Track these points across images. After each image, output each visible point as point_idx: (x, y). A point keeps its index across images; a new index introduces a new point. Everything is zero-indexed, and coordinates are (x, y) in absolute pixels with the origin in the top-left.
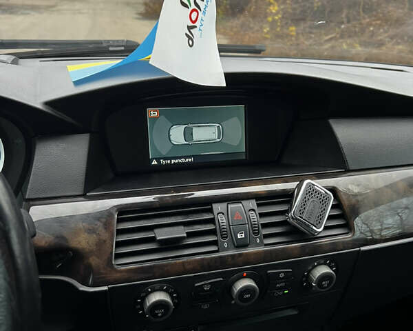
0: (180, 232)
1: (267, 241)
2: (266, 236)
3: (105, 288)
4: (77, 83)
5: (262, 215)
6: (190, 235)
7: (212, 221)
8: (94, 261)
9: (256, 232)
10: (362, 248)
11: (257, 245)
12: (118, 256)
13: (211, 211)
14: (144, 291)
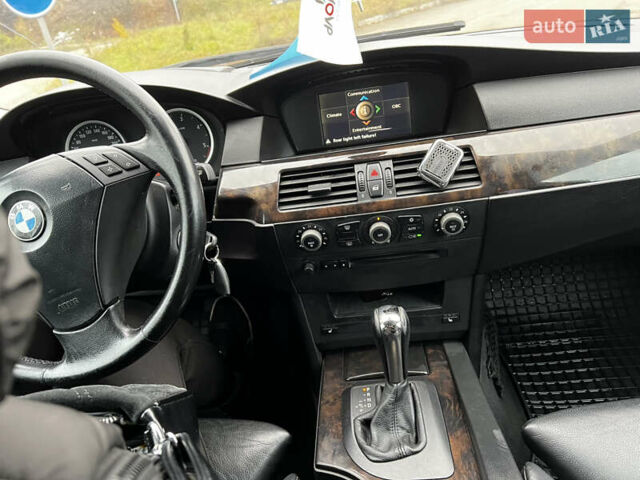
0: (328, 186)
1: (399, 194)
2: (398, 189)
3: (272, 225)
4: (252, 77)
5: (396, 173)
6: (334, 189)
7: (353, 178)
8: (264, 207)
9: (390, 186)
10: (491, 198)
11: (389, 195)
12: (281, 204)
13: (353, 171)
14: (301, 228)
